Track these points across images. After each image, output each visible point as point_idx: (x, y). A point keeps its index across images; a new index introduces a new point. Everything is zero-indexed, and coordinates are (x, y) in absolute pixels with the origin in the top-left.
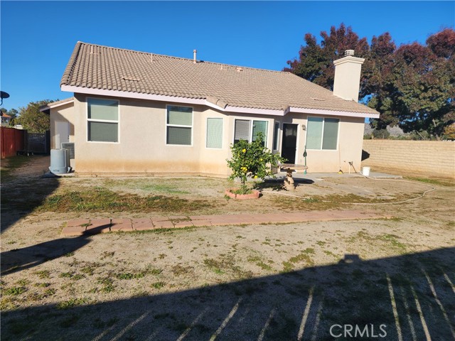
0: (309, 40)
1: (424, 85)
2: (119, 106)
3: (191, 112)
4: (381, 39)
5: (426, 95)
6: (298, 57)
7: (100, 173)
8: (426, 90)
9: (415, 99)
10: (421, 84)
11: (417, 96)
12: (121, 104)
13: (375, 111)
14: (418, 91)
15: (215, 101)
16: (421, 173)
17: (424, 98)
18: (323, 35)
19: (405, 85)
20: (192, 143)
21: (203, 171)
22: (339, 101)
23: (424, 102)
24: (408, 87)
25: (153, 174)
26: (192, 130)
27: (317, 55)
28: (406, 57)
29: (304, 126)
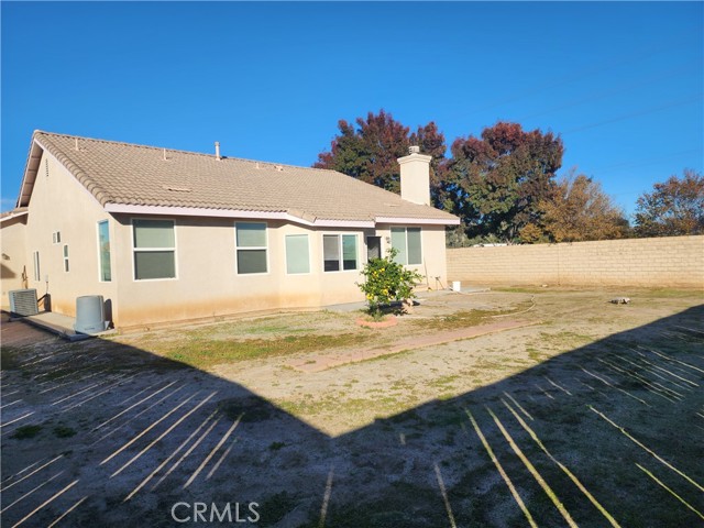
0: (344, 128)
1: (491, 184)
2: (175, 227)
3: (264, 229)
4: (427, 129)
5: (496, 196)
6: (329, 150)
7: (153, 325)
8: (494, 190)
9: (483, 200)
10: (488, 183)
11: (485, 197)
12: (178, 225)
13: (454, 216)
14: (485, 192)
15: (299, 214)
16: (501, 283)
17: (493, 199)
18: (360, 122)
19: (471, 184)
20: (268, 269)
21: (285, 305)
22: (411, 206)
23: (493, 203)
24: (475, 187)
25: (222, 317)
26: (268, 253)
27: (357, 147)
28: (467, 154)
29: (387, 238)
